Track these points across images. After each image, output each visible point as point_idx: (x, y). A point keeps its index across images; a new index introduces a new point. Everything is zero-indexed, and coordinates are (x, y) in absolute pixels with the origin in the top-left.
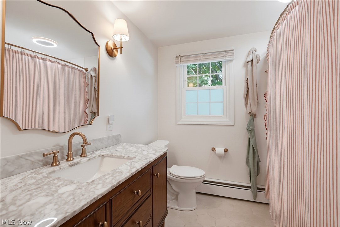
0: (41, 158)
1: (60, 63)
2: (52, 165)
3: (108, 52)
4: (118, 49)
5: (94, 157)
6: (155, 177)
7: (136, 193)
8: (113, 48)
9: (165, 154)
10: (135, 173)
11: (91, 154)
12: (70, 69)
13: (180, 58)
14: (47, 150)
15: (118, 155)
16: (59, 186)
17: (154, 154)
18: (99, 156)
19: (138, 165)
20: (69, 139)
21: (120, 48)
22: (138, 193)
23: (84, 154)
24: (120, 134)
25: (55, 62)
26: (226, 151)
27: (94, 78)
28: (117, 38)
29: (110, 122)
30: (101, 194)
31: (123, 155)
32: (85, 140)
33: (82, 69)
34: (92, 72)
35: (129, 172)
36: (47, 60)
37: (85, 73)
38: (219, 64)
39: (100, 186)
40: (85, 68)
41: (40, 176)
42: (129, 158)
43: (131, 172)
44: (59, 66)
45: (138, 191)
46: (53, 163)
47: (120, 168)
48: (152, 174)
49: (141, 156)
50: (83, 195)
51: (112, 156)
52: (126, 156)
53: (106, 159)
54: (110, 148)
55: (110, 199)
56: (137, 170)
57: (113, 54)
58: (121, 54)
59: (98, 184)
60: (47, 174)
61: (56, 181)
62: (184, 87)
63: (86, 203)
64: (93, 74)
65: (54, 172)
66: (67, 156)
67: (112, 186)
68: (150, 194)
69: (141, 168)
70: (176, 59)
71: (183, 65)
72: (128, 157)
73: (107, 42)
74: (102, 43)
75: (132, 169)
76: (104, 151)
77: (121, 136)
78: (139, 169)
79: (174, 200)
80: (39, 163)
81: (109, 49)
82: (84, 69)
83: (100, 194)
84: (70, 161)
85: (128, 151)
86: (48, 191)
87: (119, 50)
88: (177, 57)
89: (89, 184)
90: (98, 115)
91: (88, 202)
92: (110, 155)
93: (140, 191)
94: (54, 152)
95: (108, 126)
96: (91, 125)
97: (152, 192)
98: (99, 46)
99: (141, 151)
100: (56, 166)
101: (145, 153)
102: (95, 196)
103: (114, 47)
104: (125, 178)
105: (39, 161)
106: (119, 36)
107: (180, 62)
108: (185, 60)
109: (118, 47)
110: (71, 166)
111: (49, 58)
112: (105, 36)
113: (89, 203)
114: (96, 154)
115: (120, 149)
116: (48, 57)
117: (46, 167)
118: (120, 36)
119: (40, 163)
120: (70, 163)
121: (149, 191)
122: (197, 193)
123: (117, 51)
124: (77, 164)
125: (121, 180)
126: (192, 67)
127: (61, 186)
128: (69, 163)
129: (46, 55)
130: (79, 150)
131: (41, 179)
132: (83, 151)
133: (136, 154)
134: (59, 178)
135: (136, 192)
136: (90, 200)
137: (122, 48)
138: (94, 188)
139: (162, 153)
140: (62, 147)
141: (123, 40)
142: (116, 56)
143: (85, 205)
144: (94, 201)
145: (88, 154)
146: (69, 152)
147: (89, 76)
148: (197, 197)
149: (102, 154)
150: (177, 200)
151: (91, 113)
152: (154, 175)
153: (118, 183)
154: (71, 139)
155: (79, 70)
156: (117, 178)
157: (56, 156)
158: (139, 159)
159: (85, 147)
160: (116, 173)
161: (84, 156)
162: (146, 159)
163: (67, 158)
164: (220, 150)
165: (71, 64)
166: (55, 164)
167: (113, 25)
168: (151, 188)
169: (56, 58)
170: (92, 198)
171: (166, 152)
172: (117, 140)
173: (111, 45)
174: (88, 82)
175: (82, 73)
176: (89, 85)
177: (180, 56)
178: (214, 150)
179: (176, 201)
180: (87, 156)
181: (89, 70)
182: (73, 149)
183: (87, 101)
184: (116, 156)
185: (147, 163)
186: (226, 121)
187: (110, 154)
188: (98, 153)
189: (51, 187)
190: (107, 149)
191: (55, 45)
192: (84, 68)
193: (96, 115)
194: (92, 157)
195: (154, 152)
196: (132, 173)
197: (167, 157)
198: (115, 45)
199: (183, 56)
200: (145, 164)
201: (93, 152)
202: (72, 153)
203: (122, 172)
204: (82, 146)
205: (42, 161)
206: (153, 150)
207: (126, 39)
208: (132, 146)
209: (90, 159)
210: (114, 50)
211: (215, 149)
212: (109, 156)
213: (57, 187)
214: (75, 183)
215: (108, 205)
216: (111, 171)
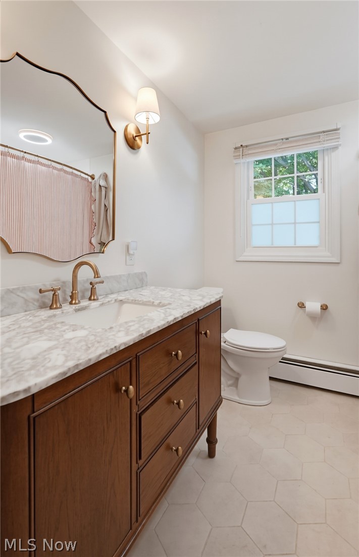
0: (37, 296)
1: (57, 167)
2: (51, 308)
3: (128, 140)
4: (142, 136)
5: (109, 301)
6: (202, 337)
7: (175, 355)
8: (135, 135)
9: (218, 303)
10: (172, 323)
11: (104, 297)
12: (70, 177)
13: (241, 149)
14: (44, 285)
15: (145, 300)
16: (64, 331)
17: (201, 300)
18: (116, 300)
19: (177, 313)
20: (74, 271)
21: (146, 134)
22: (177, 355)
23: (94, 297)
24: (145, 272)
25: (48, 166)
26: (324, 308)
27: (103, 189)
28: (142, 119)
29: (131, 252)
30: (125, 344)
31: (152, 301)
32: (97, 274)
33: (86, 177)
34: (101, 180)
35: (163, 320)
36: (39, 163)
37: (91, 183)
38: (310, 162)
39: (121, 334)
40: (91, 174)
41: (37, 319)
42: (161, 305)
43: (167, 320)
44: (55, 172)
45: (177, 353)
46: (52, 304)
47: (149, 314)
48: (198, 333)
49: (181, 302)
50: (98, 342)
51: (134, 302)
52: (156, 302)
53: (125, 306)
54: (131, 291)
55: (136, 355)
56: (175, 319)
57: (136, 144)
58: (147, 143)
59: (119, 331)
60: (45, 317)
61: (59, 326)
62: (248, 198)
63: (104, 351)
64: (103, 183)
65: (55, 316)
66: (71, 296)
67: (140, 335)
68: (195, 361)
69: (182, 316)
70: (234, 152)
71: (248, 160)
72: (160, 303)
73: (127, 126)
74: (119, 127)
75: (167, 316)
76: (123, 295)
77: (146, 276)
78: (178, 318)
79: (231, 386)
80: (34, 304)
81: (130, 137)
82: (89, 176)
83: (123, 343)
84: (75, 304)
85: (160, 296)
86: (50, 335)
87: (144, 137)
88: (236, 148)
89: (106, 331)
90: (113, 239)
91: (107, 351)
92: (132, 300)
93: (180, 351)
94: (53, 289)
95: (128, 257)
96: (103, 253)
97: (197, 360)
98: (115, 132)
99: (179, 296)
100: (56, 308)
101: (186, 298)
102: (117, 344)
103: (136, 133)
104: (159, 327)
105: (34, 300)
106: (144, 115)
107: (242, 155)
108: (250, 152)
109: (142, 133)
110: (77, 310)
111: (41, 160)
112: (124, 117)
113: (109, 352)
114: (111, 298)
115: (146, 294)
116: (39, 158)
117: (43, 310)
118: (147, 116)
119: (36, 303)
120: (76, 307)
121: (193, 358)
122: (271, 378)
123: (141, 139)
124: (85, 309)
125: (152, 328)
126: (262, 169)
127: (67, 331)
128: (74, 307)
129: (37, 156)
130: (86, 290)
131: (39, 322)
132: (93, 291)
133: (172, 300)
134: (63, 322)
135: (174, 353)
136: (109, 348)
137: (149, 133)
138: (114, 335)
139: (213, 300)
140: (64, 282)
141: (151, 122)
142: (139, 148)
143: (103, 354)
144: (115, 351)
145: (99, 297)
146: (73, 291)
147: (97, 187)
148: (270, 386)
149: (120, 298)
150: (237, 387)
151: (99, 244)
152: (201, 333)
153: (149, 332)
154: (77, 270)
155: (82, 178)
156: (146, 326)
157: (56, 295)
158: (178, 306)
159: (96, 286)
160: (144, 320)
161: (94, 300)
162: (189, 306)
163: (70, 300)
164: (313, 306)
165: (71, 168)
166: (55, 306)
167: (136, 99)
168: (196, 353)
169: (50, 160)
170: (113, 347)
171: (220, 300)
172: (141, 281)
173: (132, 131)
174: (95, 197)
175: (86, 182)
176: (97, 201)
177: (242, 146)
178: (302, 306)
179: (234, 388)
180: (97, 299)
181: (96, 178)
182: (79, 287)
183: (93, 226)
184: (140, 301)
185: (191, 311)
186: (324, 255)
187: (132, 298)
188: (114, 296)
189: (54, 331)
190: (127, 292)
191: (50, 141)
192: (89, 174)
193: (111, 239)
194: (105, 302)
195: (200, 298)
196: (168, 322)
197: (221, 308)
198: (138, 130)
199: (246, 146)
200: (188, 312)
201: (107, 295)
202: (78, 292)
203: (153, 320)
204: (91, 283)
205: (38, 300)
206: (200, 295)
207: (155, 118)
208: (164, 290)
209: (102, 304)
210: (137, 138)
211: (303, 304)
212: (130, 301)
213: (62, 331)
214: (85, 329)
215: (134, 363)
216: (137, 318)
